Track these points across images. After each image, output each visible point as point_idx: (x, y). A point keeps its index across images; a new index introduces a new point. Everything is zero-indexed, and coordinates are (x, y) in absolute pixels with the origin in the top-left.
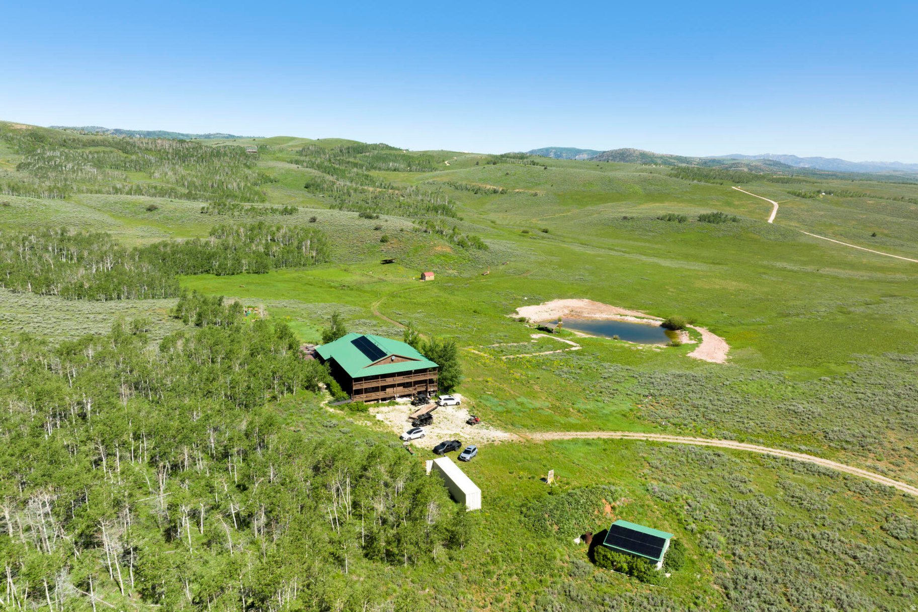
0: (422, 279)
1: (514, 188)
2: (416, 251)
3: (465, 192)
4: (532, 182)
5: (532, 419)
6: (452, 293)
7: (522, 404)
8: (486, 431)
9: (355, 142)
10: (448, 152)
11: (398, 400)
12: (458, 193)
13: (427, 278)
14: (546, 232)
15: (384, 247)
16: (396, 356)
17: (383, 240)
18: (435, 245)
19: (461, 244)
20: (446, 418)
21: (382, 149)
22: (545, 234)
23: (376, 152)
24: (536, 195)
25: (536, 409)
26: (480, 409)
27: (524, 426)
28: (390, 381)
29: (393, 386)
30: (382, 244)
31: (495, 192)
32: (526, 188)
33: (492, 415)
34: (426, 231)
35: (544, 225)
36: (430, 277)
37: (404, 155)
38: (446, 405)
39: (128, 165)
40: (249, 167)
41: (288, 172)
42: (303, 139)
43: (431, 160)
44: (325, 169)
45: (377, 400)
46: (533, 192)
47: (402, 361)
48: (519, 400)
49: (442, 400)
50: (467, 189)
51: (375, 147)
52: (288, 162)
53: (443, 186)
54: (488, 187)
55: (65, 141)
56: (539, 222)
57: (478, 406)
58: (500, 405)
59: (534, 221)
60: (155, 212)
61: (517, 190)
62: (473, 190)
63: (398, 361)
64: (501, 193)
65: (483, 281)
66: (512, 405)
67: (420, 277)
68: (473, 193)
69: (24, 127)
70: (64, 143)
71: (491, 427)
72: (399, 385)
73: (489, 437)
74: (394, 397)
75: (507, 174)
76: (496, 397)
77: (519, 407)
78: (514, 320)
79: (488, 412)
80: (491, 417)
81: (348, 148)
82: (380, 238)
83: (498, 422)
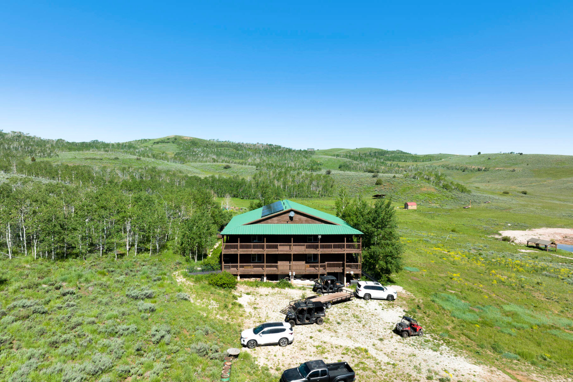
0: (405, 208)
1: (495, 167)
2: (404, 191)
3: (455, 171)
4: (510, 163)
5: (539, 345)
6: (432, 218)
7: (514, 315)
8: (431, 352)
9: (380, 149)
10: (444, 155)
11: (294, 282)
12: (449, 172)
13: (410, 207)
14: (525, 194)
15: (378, 188)
16: (297, 212)
17: (378, 183)
18: (421, 187)
19: (445, 187)
20: (356, 317)
21: (398, 153)
22: (524, 195)
23: (393, 155)
24: (514, 171)
25: (544, 326)
26: (431, 312)
27: (522, 355)
28: (283, 249)
29: (286, 257)
30: (377, 186)
31: (479, 170)
32: (505, 167)
33: (452, 325)
34: (414, 178)
35: (523, 189)
36: (412, 207)
37: (413, 156)
38: (368, 297)
39: (236, 155)
40: (306, 158)
41: (329, 160)
42: (347, 149)
43: (431, 159)
44: (354, 158)
45: (260, 276)
46: (511, 169)
47: (307, 222)
48: (507, 308)
49: (362, 288)
50: (456, 169)
51: (393, 152)
52: (332, 156)
53: (438, 168)
54: (473, 167)
55: (207, 145)
56: (518, 188)
57: (428, 306)
58: (470, 311)
59: (513, 187)
60: (228, 169)
61: (497, 169)
62: (461, 170)
63: (301, 222)
64: (484, 170)
65: (464, 212)
66: (493, 314)
67: (404, 207)
68: (461, 171)
69: (189, 138)
70: (207, 146)
71: (444, 347)
72: (298, 257)
73: (436, 368)
74: (288, 276)
75: (489, 159)
76: (465, 298)
77: (509, 319)
78: (497, 239)
79: (446, 319)
80: (449, 328)
81: (375, 152)
82: (375, 182)
83: (463, 338)
